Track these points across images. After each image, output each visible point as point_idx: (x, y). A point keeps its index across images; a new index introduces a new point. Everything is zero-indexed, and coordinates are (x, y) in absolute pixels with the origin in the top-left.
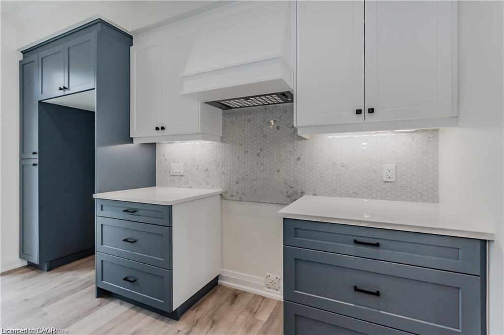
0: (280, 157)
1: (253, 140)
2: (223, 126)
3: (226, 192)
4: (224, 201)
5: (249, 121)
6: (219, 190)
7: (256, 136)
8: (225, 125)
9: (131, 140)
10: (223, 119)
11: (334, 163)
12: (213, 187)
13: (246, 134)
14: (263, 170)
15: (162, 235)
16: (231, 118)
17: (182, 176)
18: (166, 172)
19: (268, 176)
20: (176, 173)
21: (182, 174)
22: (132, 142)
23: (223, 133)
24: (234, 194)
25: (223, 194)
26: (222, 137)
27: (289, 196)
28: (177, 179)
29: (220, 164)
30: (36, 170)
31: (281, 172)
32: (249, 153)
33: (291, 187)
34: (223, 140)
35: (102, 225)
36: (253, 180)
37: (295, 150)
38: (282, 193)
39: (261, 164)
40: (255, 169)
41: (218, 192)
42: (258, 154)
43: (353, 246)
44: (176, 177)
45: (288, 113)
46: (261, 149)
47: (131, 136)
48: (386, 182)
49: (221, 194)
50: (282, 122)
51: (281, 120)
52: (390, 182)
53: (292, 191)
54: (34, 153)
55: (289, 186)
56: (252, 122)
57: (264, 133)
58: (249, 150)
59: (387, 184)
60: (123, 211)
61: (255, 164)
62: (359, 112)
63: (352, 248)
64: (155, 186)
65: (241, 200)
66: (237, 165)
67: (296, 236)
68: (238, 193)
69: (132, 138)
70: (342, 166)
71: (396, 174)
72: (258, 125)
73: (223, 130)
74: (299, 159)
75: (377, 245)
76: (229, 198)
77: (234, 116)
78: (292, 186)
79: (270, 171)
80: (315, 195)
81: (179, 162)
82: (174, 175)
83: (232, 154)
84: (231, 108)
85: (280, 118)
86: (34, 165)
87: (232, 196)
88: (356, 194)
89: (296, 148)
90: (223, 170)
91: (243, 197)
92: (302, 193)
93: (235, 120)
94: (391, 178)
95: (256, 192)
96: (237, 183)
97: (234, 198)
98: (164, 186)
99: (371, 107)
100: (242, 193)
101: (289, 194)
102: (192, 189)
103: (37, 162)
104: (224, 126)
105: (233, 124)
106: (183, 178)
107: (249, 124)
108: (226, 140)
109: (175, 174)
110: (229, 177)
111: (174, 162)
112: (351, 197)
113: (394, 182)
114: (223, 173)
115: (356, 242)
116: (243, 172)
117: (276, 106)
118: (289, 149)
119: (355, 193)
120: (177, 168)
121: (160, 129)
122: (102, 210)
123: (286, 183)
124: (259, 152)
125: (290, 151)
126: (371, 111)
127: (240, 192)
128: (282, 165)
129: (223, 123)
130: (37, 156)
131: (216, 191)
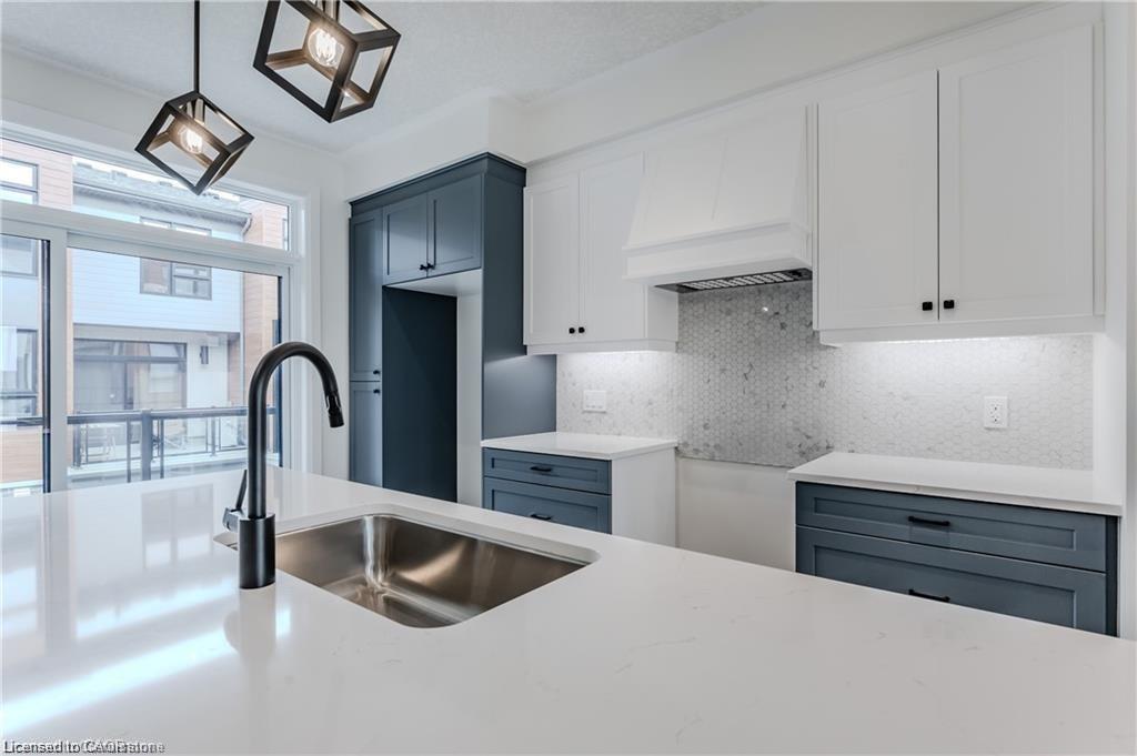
0: (786, 380)
1: (735, 349)
2: (680, 322)
3: (686, 444)
4: (681, 461)
5: (729, 313)
6: (673, 440)
7: (741, 342)
8: (684, 320)
9: (523, 350)
10: (681, 310)
11: (891, 393)
12: (660, 434)
13: (723, 336)
14: (755, 404)
15: (596, 508)
16: (695, 308)
17: (604, 413)
18: (574, 405)
19: (764, 415)
20: (593, 407)
21: (604, 409)
22: (526, 353)
23: (680, 335)
24: (701, 449)
25: (681, 448)
26: (677, 343)
27: (803, 454)
28: (596, 417)
29: (675, 393)
30: (378, 400)
31: (789, 409)
32: (728, 373)
33: (808, 437)
34: (679, 347)
35: (493, 491)
36: (736, 422)
37: (815, 368)
38: (789, 446)
39: (751, 392)
40: (740, 401)
41: (668, 444)
42: (745, 375)
43: (908, 527)
44: (594, 415)
45: (802, 299)
46: (751, 365)
47: (525, 343)
48: (989, 429)
49: (676, 448)
50: (789, 316)
51: (788, 311)
52: (998, 429)
53: (810, 443)
54: (376, 372)
55: (804, 434)
56: (734, 315)
57: (757, 335)
58: (728, 367)
59: (992, 433)
60: (533, 468)
61: (741, 394)
62: (927, 306)
63: (906, 530)
64: (555, 430)
65: (712, 459)
66: (706, 393)
67: (816, 511)
68: (708, 446)
69: (526, 346)
70: (905, 399)
71: (1009, 415)
72: (746, 321)
73: (680, 329)
74: (822, 384)
75: (946, 524)
76: (691, 454)
77: (701, 305)
78: (810, 434)
79: (768, 405)
80: (853, 451)
81: (598, 388)
82: (590, 412)
83: (696, 373)
84: (697, 290)
85: (787, 308)
86: (377, 391)
87: (696, 451)
88: (931, 452)
89: (816, 365)
90: (680, 403)
91: (717, 454)
92: (828, 447)
93: (701, 311)
94: (1000, 422)
95: (741, 444)
96: (706, 427)
97: (701, 455)
98: (570, 430)
99: (949, 299)
100: (715, 446)
101: (803, 449)
102: (621, 437)
103: (379, 386)
104: (683, 322)
105: (697, 317)
106: (606, 417)
107: (729, 318)
108: (685, 348)
109: (590, 409)
110: (691, 416)
111: (590, 388)
112: (922, 456)
113: (1004, 429)
114: (680, 409)
115: (912, 519)
116: (718, 407)
117: (779, 287)
118: (802, 366)
119: (929, 449)
120: (595, 398)
121: (577, 331)
122: (493, 466)
123: (798, 429)
124: (746, 370)
125: (806, 369)
126: (949, 305)
127: (712, 444)
128: (791, 394)
129: (680, 316)
130: (379, 378)
131: (666, 441)
